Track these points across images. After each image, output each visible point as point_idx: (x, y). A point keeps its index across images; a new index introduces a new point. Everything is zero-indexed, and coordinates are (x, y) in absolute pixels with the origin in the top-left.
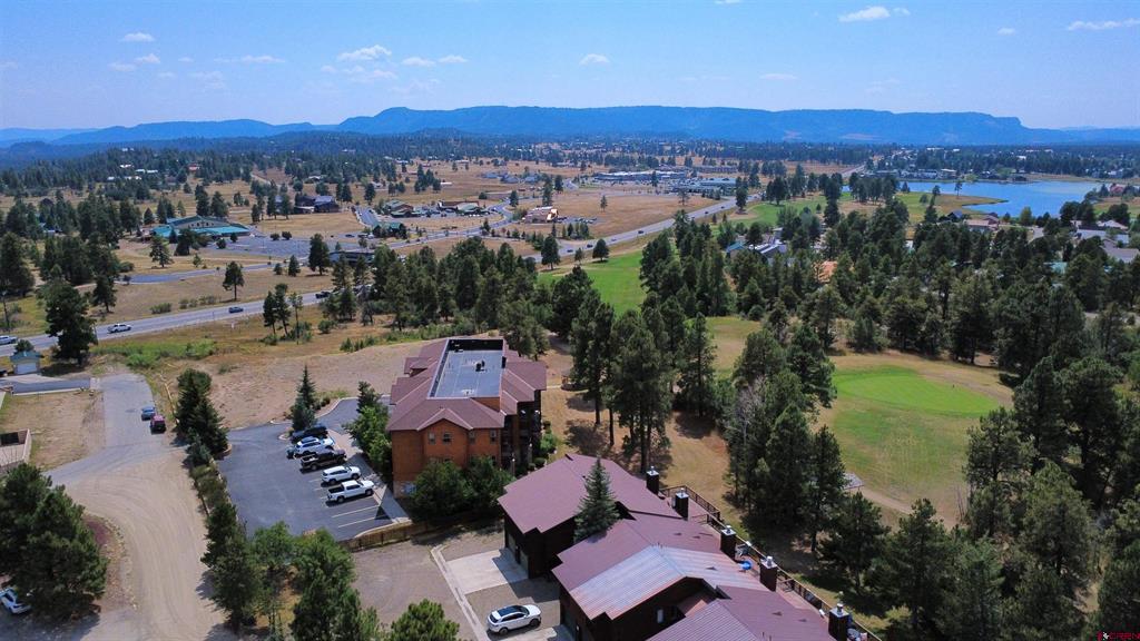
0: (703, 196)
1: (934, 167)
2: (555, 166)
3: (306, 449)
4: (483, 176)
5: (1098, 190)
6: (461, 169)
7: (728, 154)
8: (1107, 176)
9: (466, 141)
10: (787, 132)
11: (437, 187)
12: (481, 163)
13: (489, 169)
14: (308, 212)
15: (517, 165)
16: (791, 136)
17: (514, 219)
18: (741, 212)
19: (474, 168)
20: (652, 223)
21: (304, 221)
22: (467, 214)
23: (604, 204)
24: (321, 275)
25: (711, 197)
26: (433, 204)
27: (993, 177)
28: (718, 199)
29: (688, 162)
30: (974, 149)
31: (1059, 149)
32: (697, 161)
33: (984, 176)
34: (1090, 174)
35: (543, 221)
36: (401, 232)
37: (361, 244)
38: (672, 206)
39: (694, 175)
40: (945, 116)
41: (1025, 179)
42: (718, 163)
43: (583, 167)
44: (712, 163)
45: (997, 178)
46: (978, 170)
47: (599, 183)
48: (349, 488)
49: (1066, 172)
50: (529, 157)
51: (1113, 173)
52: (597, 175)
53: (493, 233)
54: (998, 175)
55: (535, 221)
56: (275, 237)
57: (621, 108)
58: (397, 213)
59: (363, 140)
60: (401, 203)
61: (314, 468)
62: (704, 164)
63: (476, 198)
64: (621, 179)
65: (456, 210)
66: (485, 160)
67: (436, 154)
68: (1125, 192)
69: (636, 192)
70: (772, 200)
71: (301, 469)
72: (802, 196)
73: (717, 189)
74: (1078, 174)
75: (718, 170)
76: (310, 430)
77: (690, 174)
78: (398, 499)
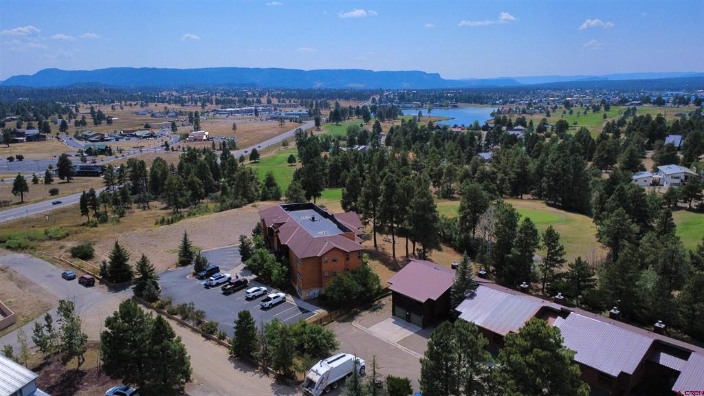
0: (291, 121)
1: (409, 101)
2: (183, 105)
3: (217, 281)
4: (137, 113)
5: (496, 111)
6: (118, 109)
7: (289, 96)
8: (495, 104)
9: (112, 91)
10: (315, 83)
11: (110, 122)
12: (131, 105)
13: (138, 108)
14: (22, 141)
15: (156, 105)
16: (318, 85)
17: (181, 139)
18: (318, 130)
19: (127, 109)
20: (269, 139)
21: (25, 148)
22: (144, 137)
23: (234, 128)
24: (68, 182)
25: (296, 122)
26: (115, 132)
27: (441, 106)
28: (301, 122)
29: (269, 102)
30: (424, 91)
31: (465, 90)
32: (275, 101)
33: (436, 106)
34: (487, 103)
35: (201, 140)
36: (107, 151)
37: (82, 160)
38: (275, 128)
39: (275, 109)
40: (402, 73)
41: (457, 107)
42: (287, 102)
43: (203, 106)
44: (284, 102)
45: (444, 106)
46: (432, 102)
47: (218, 115)
48: (274, 298)
49: (475, 102)
50: (162, 100)
51: (498, 102)
52: (215, 110)
53: (173, 149)
54: (443, 104)
55: (195, 140)
56: (11, 159)
57: (211, 68)
58: (93, 139)
59: (33, 91)
60: (94, 133)
61: (232, 291)
62: (279, 102)
63: (142, 127)
64: (231, 113)
65: (135, 136)
66: (133, 103)
67: (94, 99)
68: (509, 112)
69: (248, 120)
70: (333, 122)
71: (223, 294)
72: (349, 119)
73: (298, 117)
74: (481, 103)
75: (290, 106)
76: (209, 271)
77: (273, 109)
78: (305, 301)
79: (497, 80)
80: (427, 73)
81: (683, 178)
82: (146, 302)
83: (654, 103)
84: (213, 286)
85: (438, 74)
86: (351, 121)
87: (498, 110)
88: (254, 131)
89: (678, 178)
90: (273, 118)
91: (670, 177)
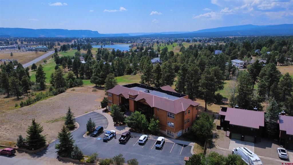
0: (40, 51)
1: (91, 42)
7: (31, 41)
8: (128, 43)
10: (41, 35)
16: (42, 36)
23: (12, 55)
25: (43, 51)
28: (46, 52)
33: (104, 44)
34: (124, 42)
38: (33, 54)
41: (113, 44)
42: (32, 43)
44: (30, 43)
45: (107, 44)
46: (102, 43)
48: (162, 141)
49: (119, 42)
61: (126, 141)
62: (27, 43)
68: (136, 46)
69: (16, 51)
70: (63, 51)
71: (120, 143)
72: (69, 50)
73: (43, 49)
74: (122, 43)
75: (34, 45)
76: (99, 130)
77: (26, 46)
78: (176, 139)
79: (121, 34)
80: (93, 31)
81: (244, 64)
82: (73, 160)
83: (186, 41)
84: (109, 140)
85: (97, 32)
86: (70, 50)
87: (132, 45)
88: (22, 56)
89: (242, 64)
90: (29, 50)
91: (239, 64)
